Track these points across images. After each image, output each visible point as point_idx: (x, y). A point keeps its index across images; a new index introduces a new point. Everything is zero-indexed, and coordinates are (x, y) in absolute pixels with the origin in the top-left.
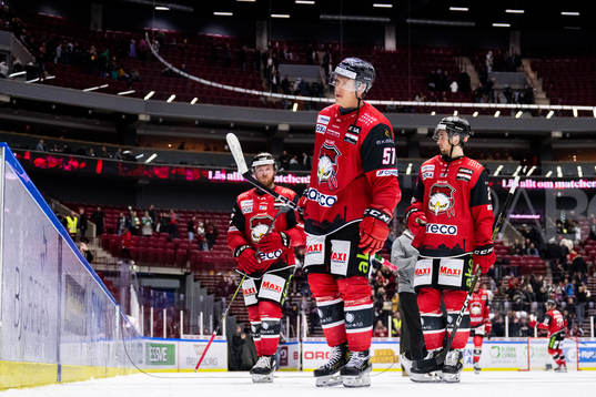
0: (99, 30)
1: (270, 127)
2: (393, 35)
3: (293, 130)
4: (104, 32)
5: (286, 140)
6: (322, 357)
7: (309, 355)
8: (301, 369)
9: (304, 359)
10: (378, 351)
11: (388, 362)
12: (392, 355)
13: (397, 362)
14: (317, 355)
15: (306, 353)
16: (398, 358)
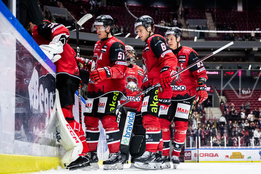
0: (105, 6)
2: (241, 4)
4: (107, 7)
6: (208, 156)
7: (202, 155)
8: (198, 162)
9: (199, 157)
10: (234, 153)
11: (239, 158)
12: (241, 154)
13: (243, 158)
14: (205, 155)
15: (200, 154)
16: (243, 156)
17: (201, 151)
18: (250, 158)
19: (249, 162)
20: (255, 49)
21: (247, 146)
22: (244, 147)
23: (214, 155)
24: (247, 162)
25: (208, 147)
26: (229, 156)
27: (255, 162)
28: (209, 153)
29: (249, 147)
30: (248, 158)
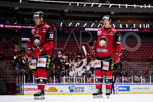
1: (12, 8)
3: (20, 9)
5: (18, 13)
6: (31, 90)
7: (26, 89)
8: (23, 94)
9: (24, 91)
10: (50, 88)
11: (54, 91)
12: (55, 89)
13: (57, 91)
14: (29, 89)
15: (25, 89)
16: (57, 90)
17: (25, 87)
18: (62, 91)
19: (61, 94)
20: (66, 11)
21: (60, 82)
22: (58, 84)
23: (36, 89)
24: (60, 94)
25: (31, 84)
26: (47, 90)
27: (66, 94)
28: (32, 88)
29: (61, 83)
30: (61, 91)
